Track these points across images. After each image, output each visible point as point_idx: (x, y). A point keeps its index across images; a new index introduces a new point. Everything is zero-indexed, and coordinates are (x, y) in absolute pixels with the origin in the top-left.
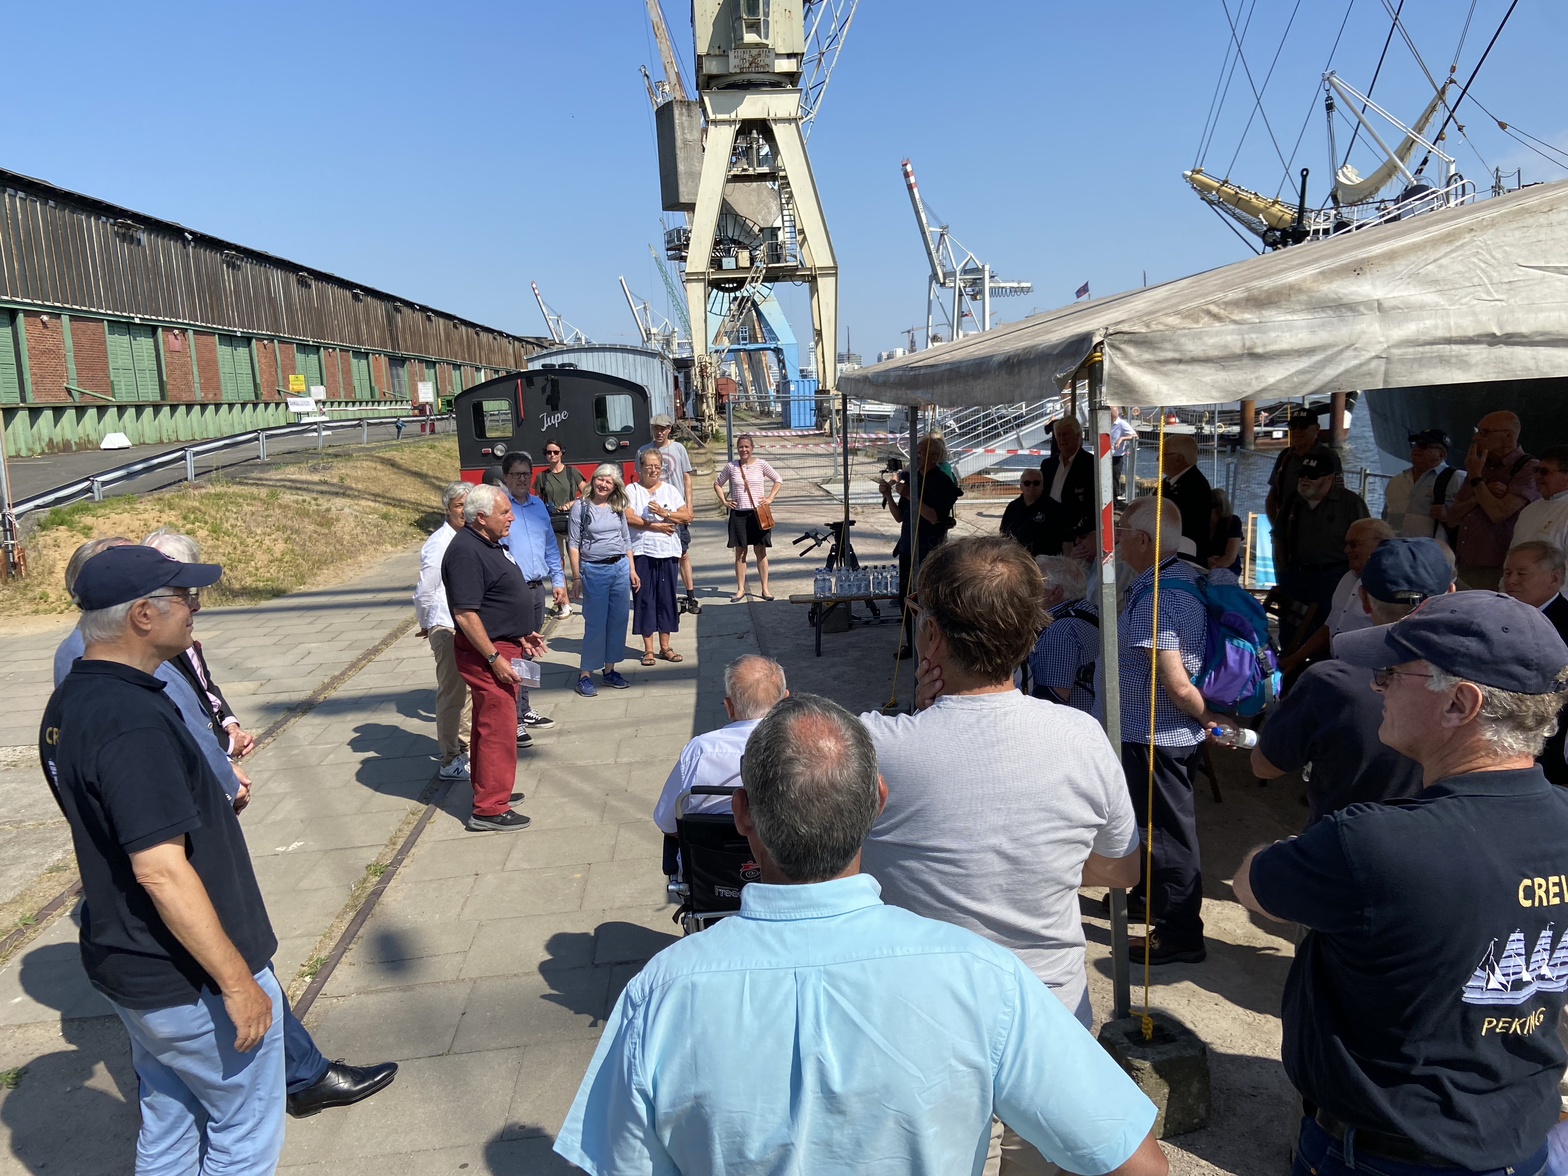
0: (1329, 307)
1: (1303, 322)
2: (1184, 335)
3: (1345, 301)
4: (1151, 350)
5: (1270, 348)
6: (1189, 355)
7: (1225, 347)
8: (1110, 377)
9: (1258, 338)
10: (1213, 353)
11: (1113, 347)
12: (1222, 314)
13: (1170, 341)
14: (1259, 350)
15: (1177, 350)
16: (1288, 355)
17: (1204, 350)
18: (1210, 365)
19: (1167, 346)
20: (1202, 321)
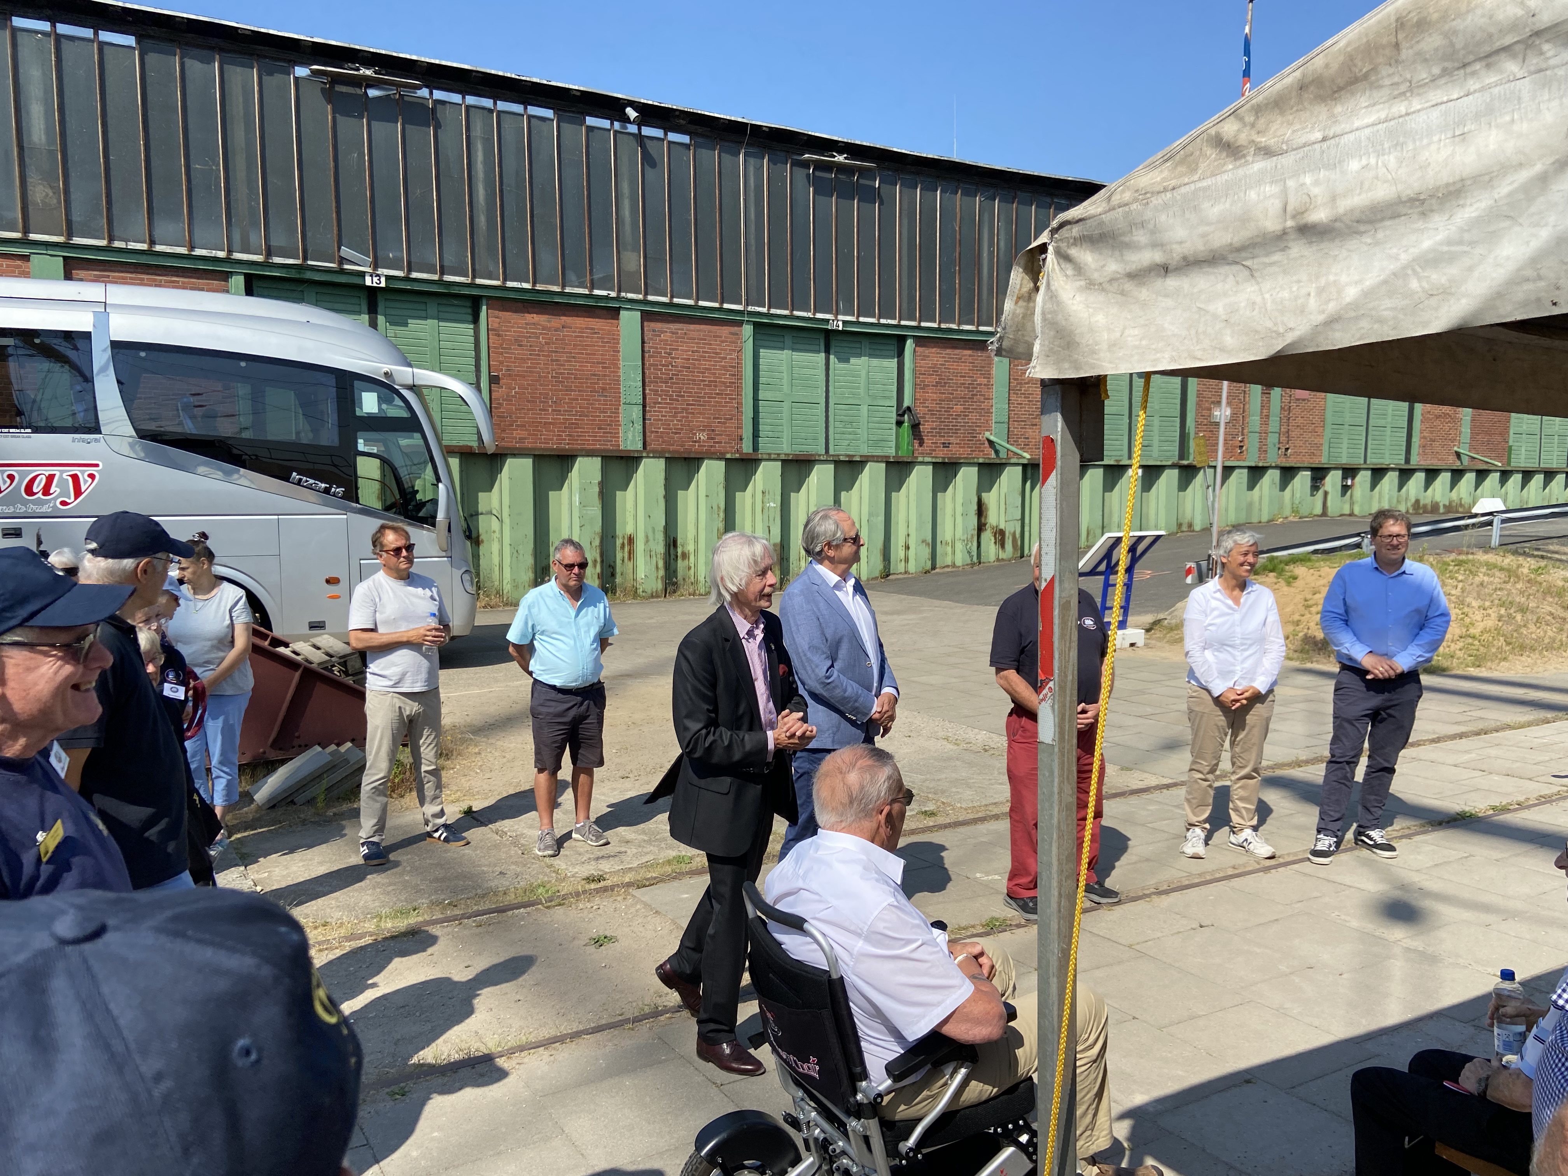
0: (1505, 49)
1: (1435, 113)
2: (1166, 206)
4: (1117, 253)
5: (1345, 205)
6: (1178, 251)
7: (1244, 219)
8: (1044, 319)
9: (1317, 183)
10: (1222, 239)
11: (1059, 253)
12: (1243, 139)
13: (1142, 225)
14: (1320, 215)
15: (1155, 245)
16: (1396, 216)
17: (1204, 236)
18: (1224, 269)
19: (1140, 237)
20: (1202, 166)
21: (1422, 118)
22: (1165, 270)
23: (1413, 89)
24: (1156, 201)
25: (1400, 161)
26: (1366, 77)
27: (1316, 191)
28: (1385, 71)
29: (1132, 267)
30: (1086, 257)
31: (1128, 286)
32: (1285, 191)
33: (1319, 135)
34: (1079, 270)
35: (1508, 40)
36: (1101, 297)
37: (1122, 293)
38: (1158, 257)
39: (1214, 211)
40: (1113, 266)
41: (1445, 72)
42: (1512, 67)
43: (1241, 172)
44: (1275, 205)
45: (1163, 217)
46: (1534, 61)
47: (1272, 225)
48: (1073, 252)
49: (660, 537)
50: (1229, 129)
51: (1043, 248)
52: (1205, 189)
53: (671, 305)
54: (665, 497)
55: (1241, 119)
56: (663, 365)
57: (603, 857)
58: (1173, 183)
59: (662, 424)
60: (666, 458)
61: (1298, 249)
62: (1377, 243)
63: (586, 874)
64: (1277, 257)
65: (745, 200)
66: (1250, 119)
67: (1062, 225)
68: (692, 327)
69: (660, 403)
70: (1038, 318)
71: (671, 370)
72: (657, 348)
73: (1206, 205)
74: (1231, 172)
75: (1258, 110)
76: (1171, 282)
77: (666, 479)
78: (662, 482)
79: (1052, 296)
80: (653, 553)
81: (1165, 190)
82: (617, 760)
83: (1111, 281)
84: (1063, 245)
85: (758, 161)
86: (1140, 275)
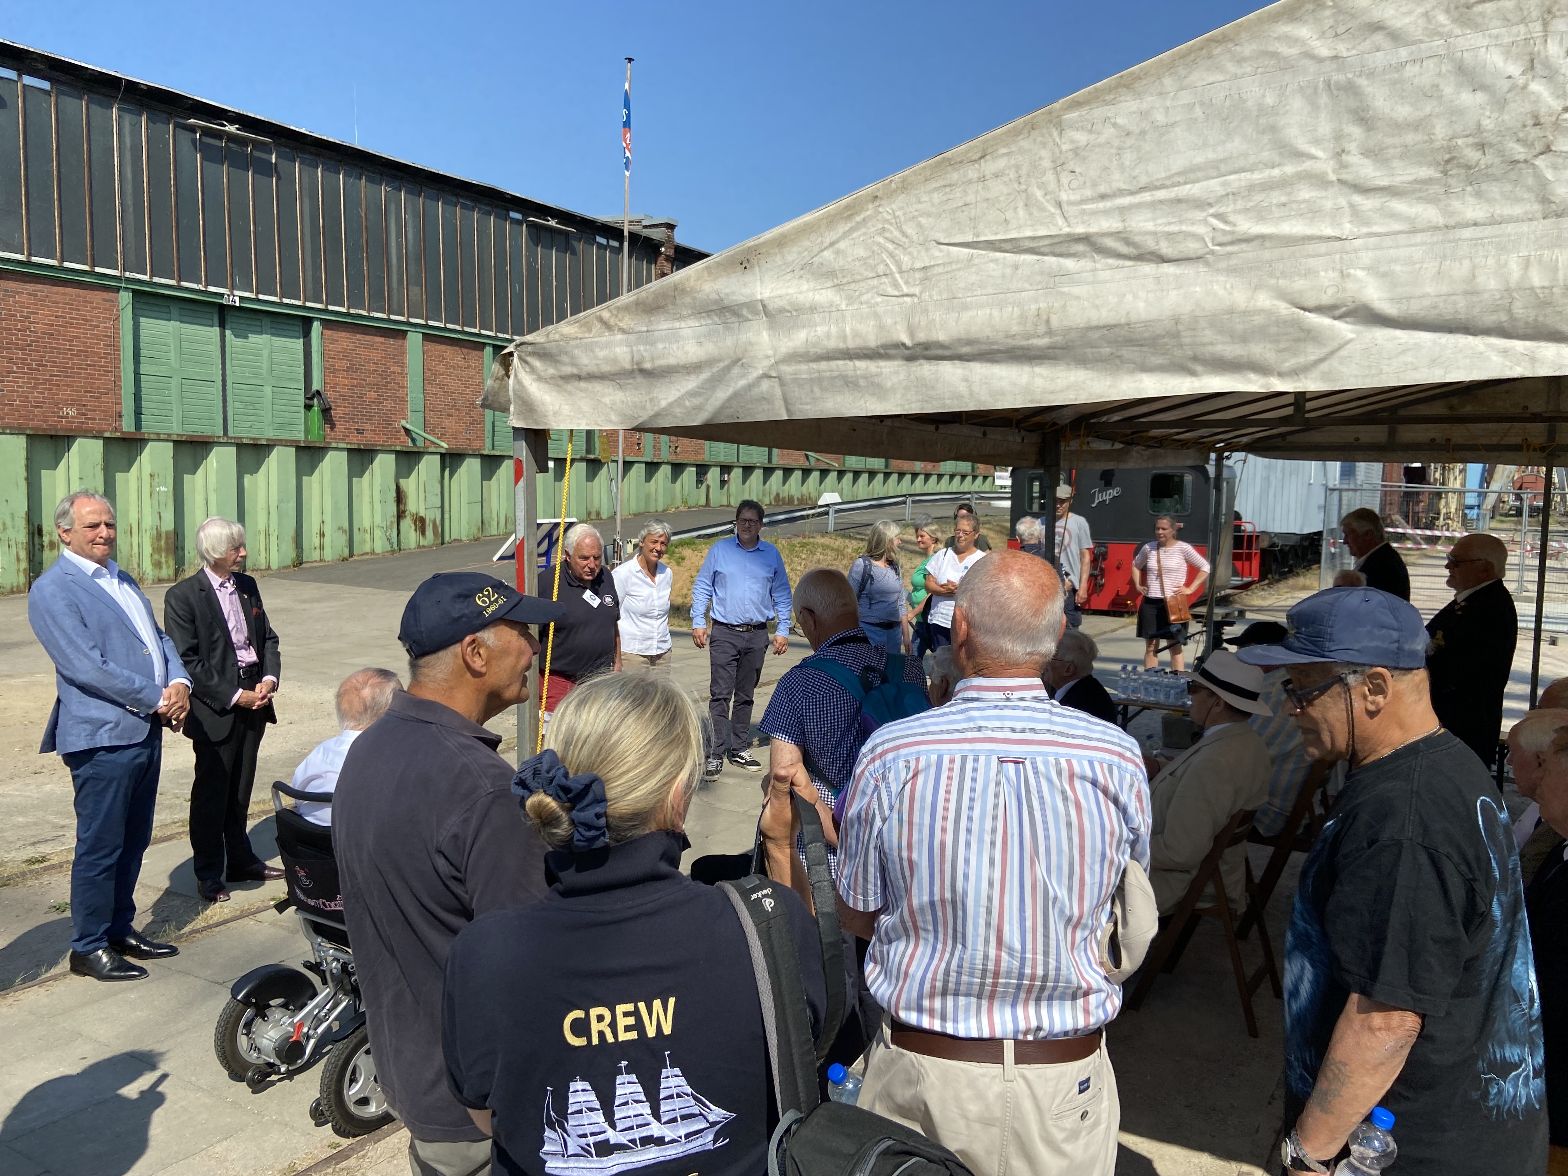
0: (713, 311)
1: (690, 330)
2: (577, 347)
3: (726, 303)
4: (553, 365)
5: (657, 363)
6: (585, 370)
7: (616, 361)
8: (515, 394)
9: (646, 350)
10: (606, 368)
11: (520, 358)
12: (612, 322)
13: (566, 353)
14: (648, 366)
15: (573, 365)
16: (677, 372)
17: (597, 365)
18: (607, 382)
19: (565, 358)
20: (594, 330)
21: (685, 331)
22: (579, 378)
23: (681, 318)
24: (572, 343)
25: (678, 348)
26: (663, 307)
27: (645, 354)
28: (670, 307)
29: (563, 374)
30: (537, 363)
31: (561, 382)
32: (632, 351)
33: (645, 329)
34: (533, 370)
35: (714, 308)
36: (547, 386)
37: (558, 386)
38: (575, 371)
39: (601, 354)
40: (551, 371)
41: (693, 314)
42: (716, 319)
43: (612, 338)
44: (628, 358)
45: (576, 352)
46: (723, 319)
47: (627, 366)
48: (529, 359)
49: (22, 524)
50: (606, 315)
51: (511, 354)
52: (596, 342)
53: (28, 264)
54: (27, 479)
55: (611, 311)
56: (19, 330)
58: (580, 335)
59: (18, 396)
60: (28, 435)
61: (640, 379)
62: (671, 383)
64: (631, 381)
65: (120, 158)
66: (615, 312)
67: (522, 344)
68: (55, 289)
69: (15, 372)
70: (511, 393)
71: (30, 336)
72: (10, 310)
73: (597, 350)
74: (606, 337)
75: (618, 309)
76: (583, 384)
77: (27, 459)
78: (23, 462)
79: (519, 382)
80: (12, 543)
81: (577, 338)
83: (552, 378)
84: (523, 354)
85: (135, 118)
86: (567, 378)
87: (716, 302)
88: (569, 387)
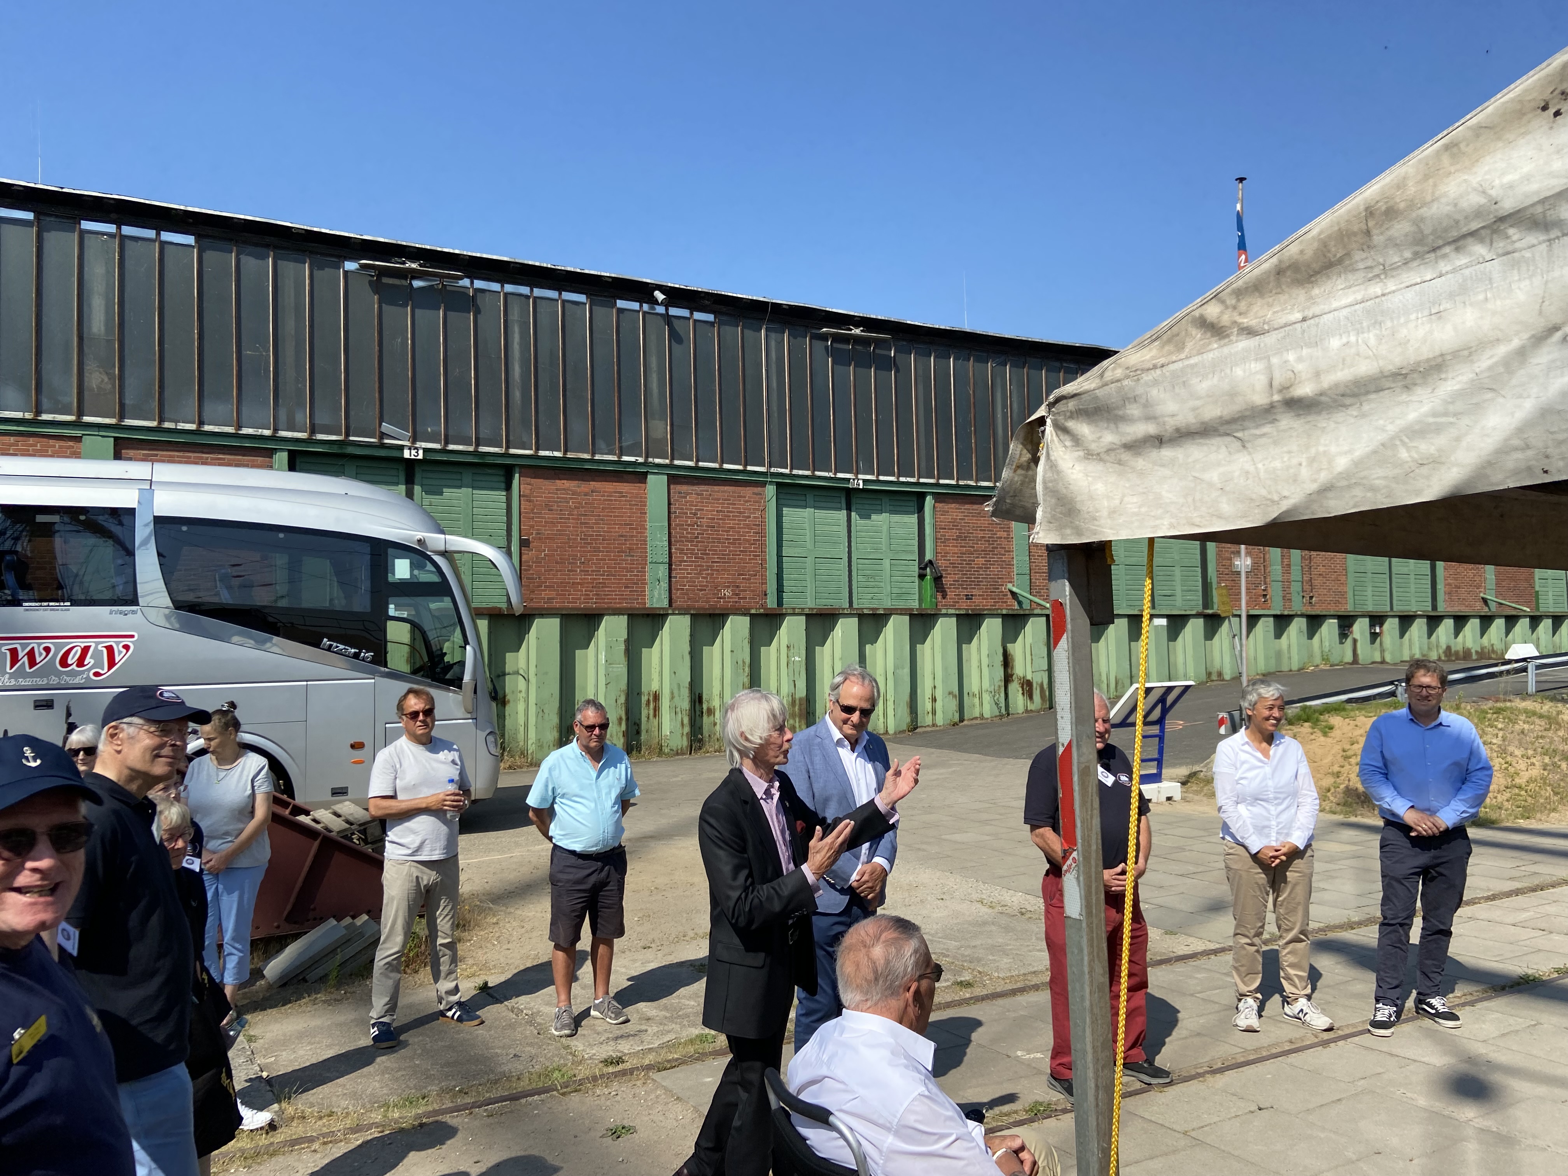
4: (1112, 426)
5: (1328, 381)
6: (1171, 424)
7: (1232, 394)
8: (1046, 488)
9: (1300, 359)
10: (1212, 412)
11: (1057, 426)
12: (1226, 320)
13: (1135, 399)
14: (1305, 390)
15: (1149, 418)
16: (1379, 390)
17: (1194, 409)
18: (1216, 441)
19: (1134, 410)
20: (1189, 345)
21: (1397, 299)
22: (1159, 441)
23: (1387, 271)
24: (1147, 377)
25: (1380, 338)
26: (1340, 261)
27: (1299, 367)
28: (1358, 255)
29: (1128, 439)
30: (1083, 429)
31: (1125, 456)
32: (1269, 368)
33: (1298, 316)
34: (1077, 441)
35: (1474, 226)
36: (1100, 467)
37: (1120, 463)
38: (1151, 429)
39: (1203, 386)
40: (1109, 438)
41: (1416, 255)
42: (1479, 250)
43: (1226, 350)
44: (1261, 381)
45: (1154, 392)
46: (1500, 245)
47: (1260, 399)
48: (1071, 424)
49: (685, 693)
50: (1213, 311)
51: (1042, 421)
52: (1192, 366)
53: (696, 468)
54: (691, 653)
55: (1223, 302)
56: (689, 525)
57: (622, 1037)
58: (1162, 360)
59: (687, 582)
60: (692, 615)
61: (1286, 421)
62: (1363, 416)
63: (604, 1056)
64: (1267, 429)
66: (1231, 301)
67: (1058, 400)
68: (716, 488)
69: (685, 561)
70: (1039, 487)
71: (696, 529)
72: (682, 509)
73: (1194, 381)
74: (1216, 350)
75: (1239, 293)
76: (1167, 453)
77: (691, 635)
78: (688, 638)
79: (1053, 466)
80: (678, 710)
81: (1155, 367)
82: (639, 929)
83: (1109, 451)
84: (1061, 418)
85: (779, 335)
86: (1135, 447)
87: (1478, 213)
88: (1140, 463)
